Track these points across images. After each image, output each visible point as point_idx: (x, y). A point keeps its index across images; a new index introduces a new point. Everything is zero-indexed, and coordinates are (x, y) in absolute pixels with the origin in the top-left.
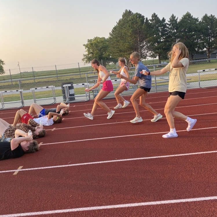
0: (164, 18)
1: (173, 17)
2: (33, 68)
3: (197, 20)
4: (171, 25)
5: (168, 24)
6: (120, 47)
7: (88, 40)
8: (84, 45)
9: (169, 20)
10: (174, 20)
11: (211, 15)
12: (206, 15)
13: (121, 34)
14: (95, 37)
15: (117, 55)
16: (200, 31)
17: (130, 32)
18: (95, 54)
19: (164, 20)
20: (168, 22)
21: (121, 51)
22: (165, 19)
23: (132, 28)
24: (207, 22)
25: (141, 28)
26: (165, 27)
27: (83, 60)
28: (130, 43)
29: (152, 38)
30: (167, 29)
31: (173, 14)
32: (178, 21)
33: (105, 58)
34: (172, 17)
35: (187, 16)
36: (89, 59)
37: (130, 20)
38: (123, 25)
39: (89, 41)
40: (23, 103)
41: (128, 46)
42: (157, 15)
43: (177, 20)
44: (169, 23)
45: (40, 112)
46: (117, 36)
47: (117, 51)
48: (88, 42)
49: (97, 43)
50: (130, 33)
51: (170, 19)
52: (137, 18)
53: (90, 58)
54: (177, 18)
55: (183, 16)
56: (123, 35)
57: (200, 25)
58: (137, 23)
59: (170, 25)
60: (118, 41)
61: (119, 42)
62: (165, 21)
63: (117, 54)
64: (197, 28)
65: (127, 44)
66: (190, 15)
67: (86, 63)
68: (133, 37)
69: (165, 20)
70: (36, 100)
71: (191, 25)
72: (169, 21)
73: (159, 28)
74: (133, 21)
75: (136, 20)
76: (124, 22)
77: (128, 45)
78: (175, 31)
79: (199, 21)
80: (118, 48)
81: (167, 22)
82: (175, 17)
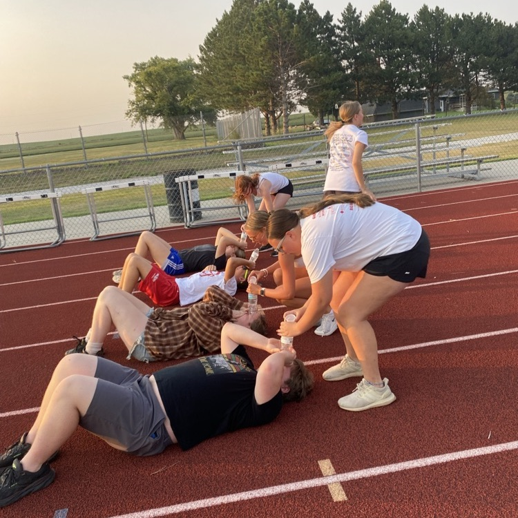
0: (328, 13)
1: (350, 10)
2: (17, 135)
3: (405, 19)
4: (345, 30)
5: (339, 28)
6: (236, 81)
7: (136, 64)
8: (126, 77)
9: (341, 18)
10: (353, 17)
11: (437, 8)
12: (425, 8)
13: (237, 49)
14: (152, 58)
15: (228, 101)
16: (412, 46)
17: (263, 43)
18: (158, 99)
19: (329, 17)
20: (338, 24)
21: (237, 91)
22: (331, 14)
23: (265, 33)
24: (428, 25)
25: (289, 33)
26: (333, 35)
27: (127, 114)
28: (262, 71)
29: (315, 59)
30: (337, 39)
31: (350, 4)
32: (363, 19)
33: (183, 110)
34: (347, 10)
35: (383, 8)
36: (144, 112)
37: (260, 14)
38: (240, 26)
39: (137, 66)
40: (60, 229)
41: (258, 79)
42: (313, 5)
43: (360, 19)
44: (341, 26)
45: (169, 258)
46: (226, 53)
47: (229, 90)
48: (136, 69)
49: (163, 73)
50: (262, 46)
51: (343, 15)
52: (277, 9)
53: (145, 110)
54: (361, 14)
55: (375, 9)
56: (244, 51)
57: (412, 31)
58: (278, 21)
59: (342, 29)
60: (230, 67)
61: (231, 70)
62: (331, 21)
63: (227, 98)
64: (406, 37)
65: (254, 75)
66: (390, 6)
67: (137, 122)
68: (269, 56)
69: (332, 16)
70: (98, 222)
71: (393, 31)
72: (340, 21)
73: (318, 36)
74: (266, 15)
75: (277, 14)
76: (243, 18)
77: (257, 75)
78: (356, 44)
79: (410, 21)
80: (230, 83)
81: (335, 22)
82: (355, 9)
